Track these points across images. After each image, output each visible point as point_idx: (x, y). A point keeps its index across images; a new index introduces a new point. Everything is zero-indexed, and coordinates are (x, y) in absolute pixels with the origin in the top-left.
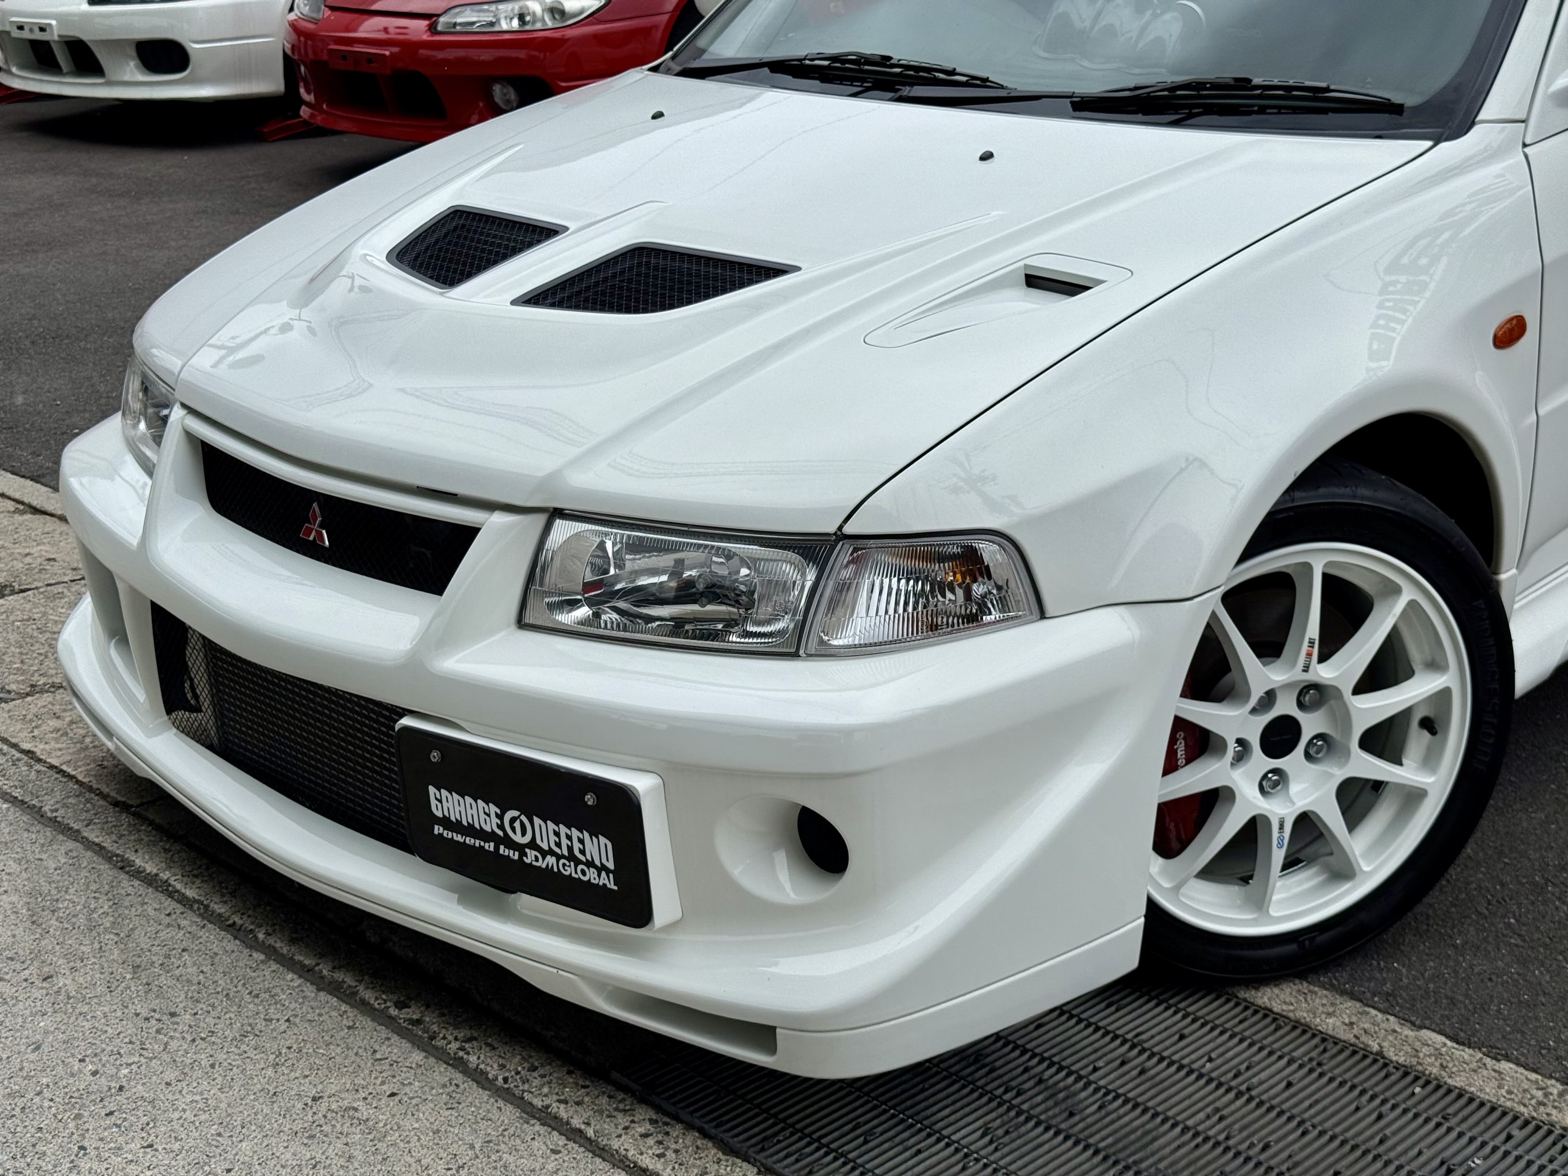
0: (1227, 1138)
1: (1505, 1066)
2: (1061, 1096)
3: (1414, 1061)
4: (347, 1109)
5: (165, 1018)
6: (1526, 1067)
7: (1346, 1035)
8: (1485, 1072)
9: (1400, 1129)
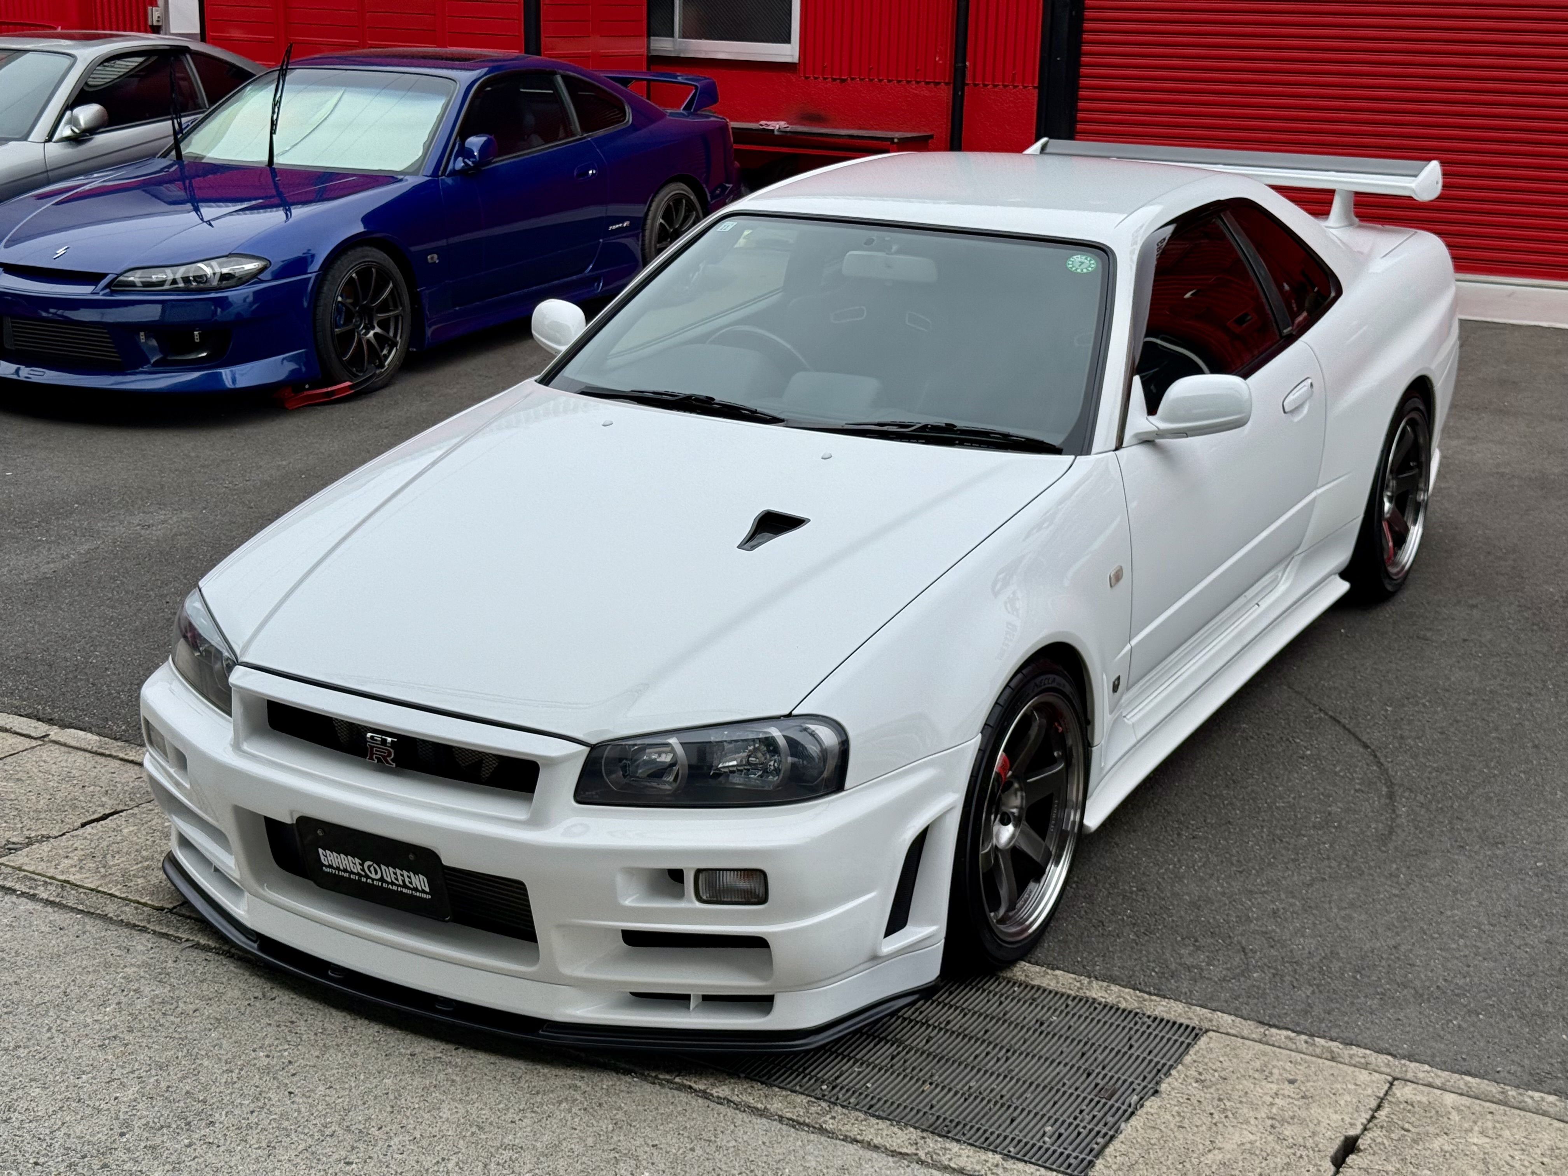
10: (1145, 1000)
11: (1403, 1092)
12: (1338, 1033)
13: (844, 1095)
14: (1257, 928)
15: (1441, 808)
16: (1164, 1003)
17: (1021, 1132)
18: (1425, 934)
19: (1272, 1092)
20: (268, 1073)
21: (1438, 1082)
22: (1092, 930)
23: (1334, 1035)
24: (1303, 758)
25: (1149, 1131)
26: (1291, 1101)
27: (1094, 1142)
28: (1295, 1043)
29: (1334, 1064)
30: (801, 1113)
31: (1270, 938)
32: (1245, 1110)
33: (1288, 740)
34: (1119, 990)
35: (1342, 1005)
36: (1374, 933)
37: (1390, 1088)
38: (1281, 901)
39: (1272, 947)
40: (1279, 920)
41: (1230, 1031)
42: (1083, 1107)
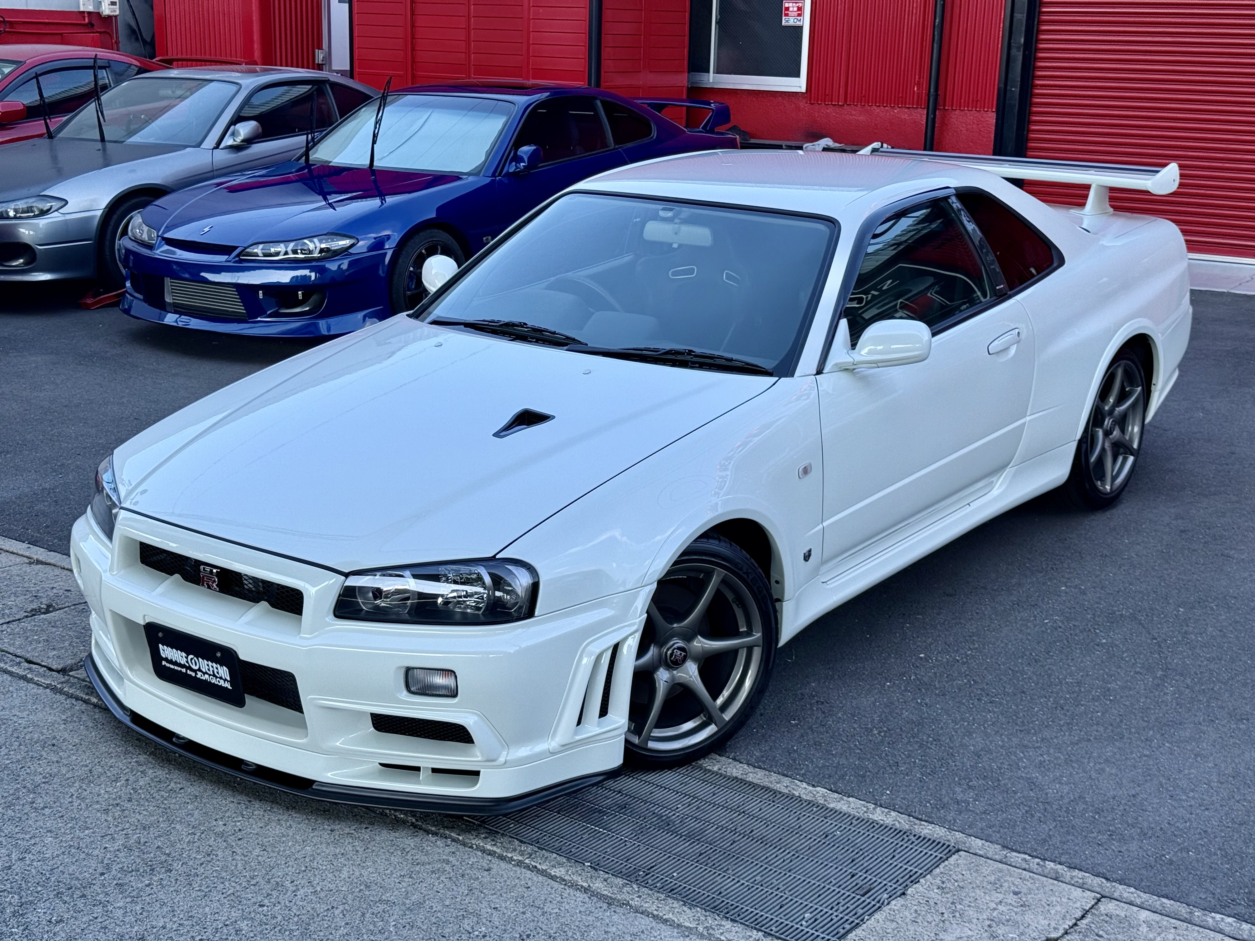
0: (735, 829)
1: (851, 799)
2: (664, 818)
3: (813, 799)
4: (348, 834)
5: (247, 803)
6: (860, 800)
7: (786, 791)
8: (843, 802)
9: (806, 823)
10: (915, 824)
11: (1107, 907)
12: (1066, 859)
13: (652, 881)
14: (1023, 775)
15: (1204, 690)
16: (930, 828)
17: (785, 916)
18: (1162, 787)
19: (997, 901)
21: (1138, 901)
22: (888, 769)
23: (1063, 860)
24: (1098, 645)
25: (888, 923)
26: (1011, 908)
27: (842, 927)
28: (1029, 865)
29: (1056, 882)
30: (616, 892)
31: (1033, 783)
32: (971, 912)
33: (1090, 630)
34: (897, 815)
35: (1077, 838)
36: (1120, 785)
37: (1096, 904)
38: (1049, 754)
39: (1032, 790)
40: (1043, 769)
41: (978, 851)
42: (841, 900)
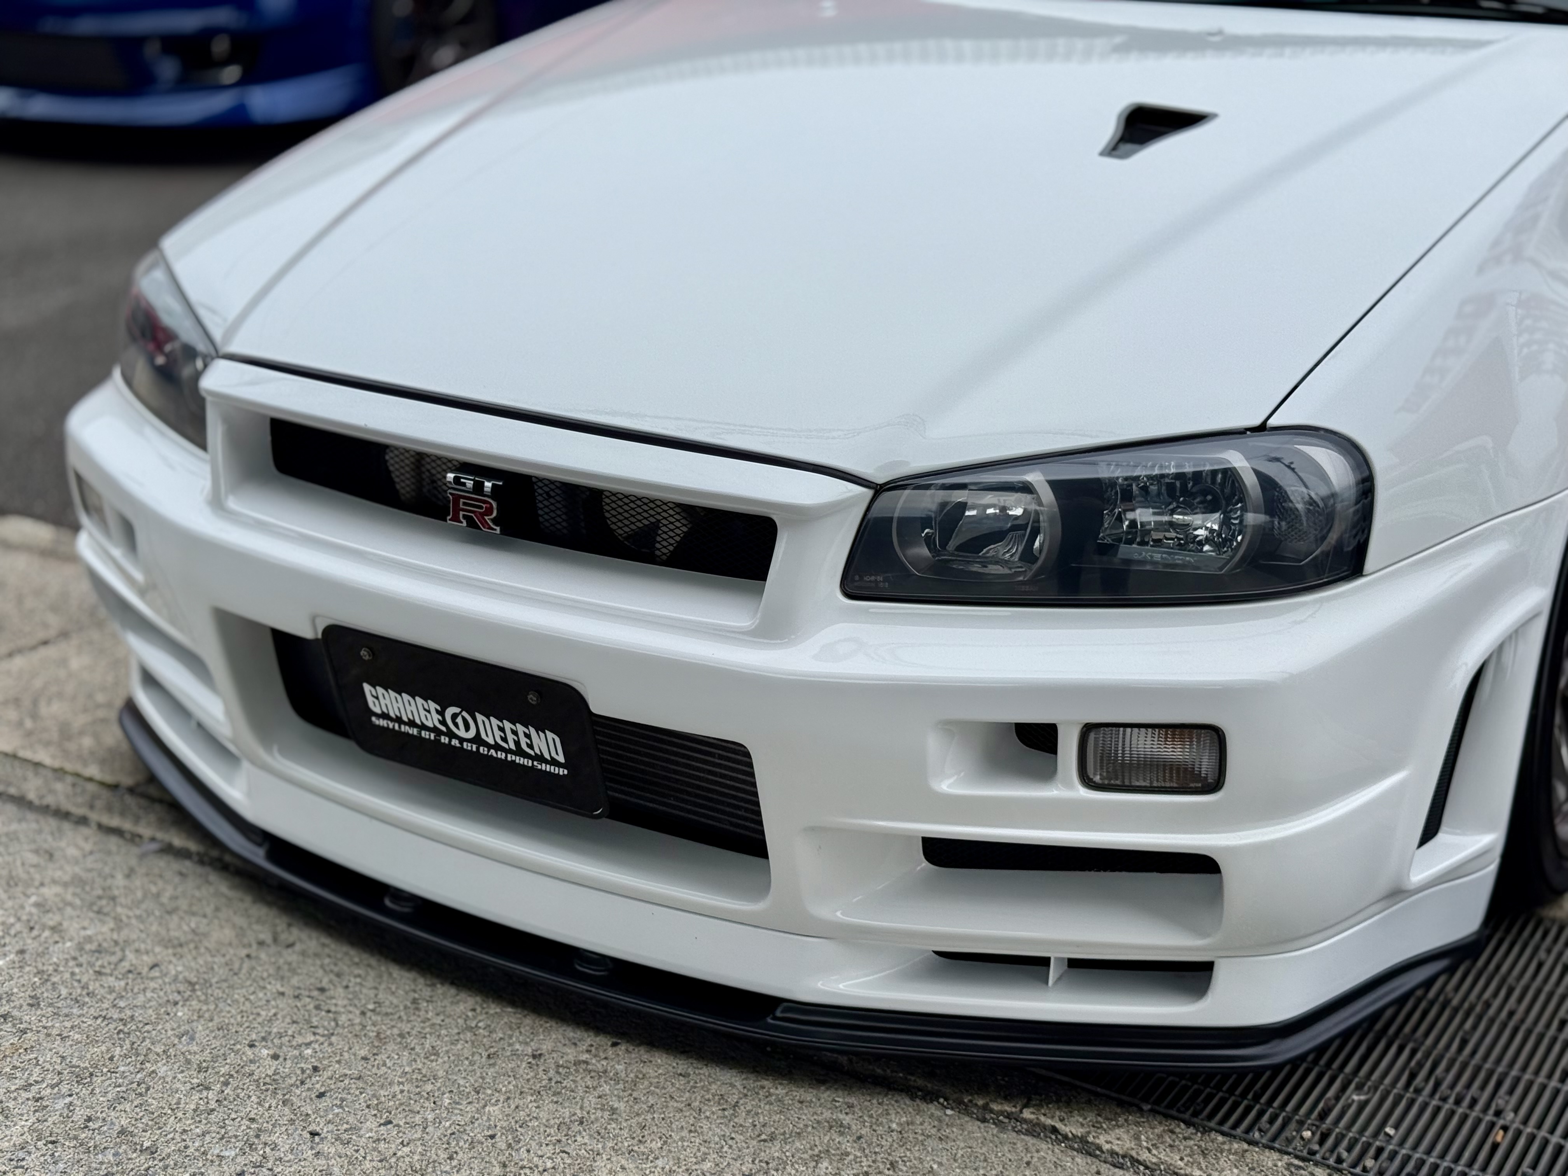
20: (275, 1093)
